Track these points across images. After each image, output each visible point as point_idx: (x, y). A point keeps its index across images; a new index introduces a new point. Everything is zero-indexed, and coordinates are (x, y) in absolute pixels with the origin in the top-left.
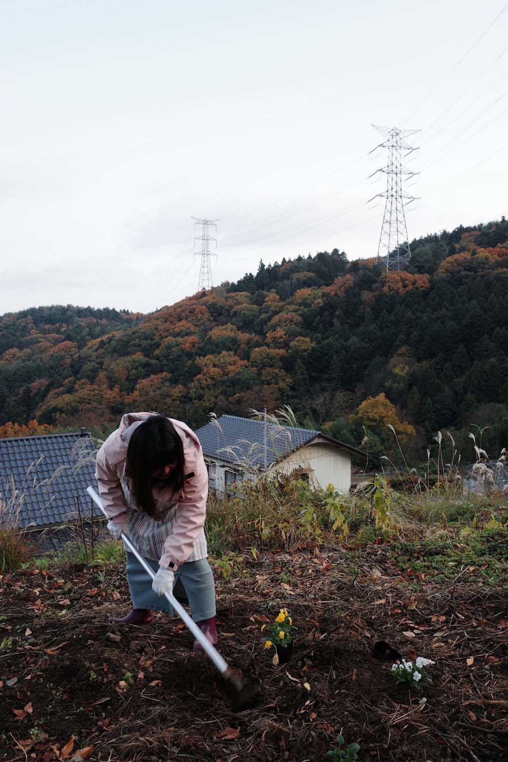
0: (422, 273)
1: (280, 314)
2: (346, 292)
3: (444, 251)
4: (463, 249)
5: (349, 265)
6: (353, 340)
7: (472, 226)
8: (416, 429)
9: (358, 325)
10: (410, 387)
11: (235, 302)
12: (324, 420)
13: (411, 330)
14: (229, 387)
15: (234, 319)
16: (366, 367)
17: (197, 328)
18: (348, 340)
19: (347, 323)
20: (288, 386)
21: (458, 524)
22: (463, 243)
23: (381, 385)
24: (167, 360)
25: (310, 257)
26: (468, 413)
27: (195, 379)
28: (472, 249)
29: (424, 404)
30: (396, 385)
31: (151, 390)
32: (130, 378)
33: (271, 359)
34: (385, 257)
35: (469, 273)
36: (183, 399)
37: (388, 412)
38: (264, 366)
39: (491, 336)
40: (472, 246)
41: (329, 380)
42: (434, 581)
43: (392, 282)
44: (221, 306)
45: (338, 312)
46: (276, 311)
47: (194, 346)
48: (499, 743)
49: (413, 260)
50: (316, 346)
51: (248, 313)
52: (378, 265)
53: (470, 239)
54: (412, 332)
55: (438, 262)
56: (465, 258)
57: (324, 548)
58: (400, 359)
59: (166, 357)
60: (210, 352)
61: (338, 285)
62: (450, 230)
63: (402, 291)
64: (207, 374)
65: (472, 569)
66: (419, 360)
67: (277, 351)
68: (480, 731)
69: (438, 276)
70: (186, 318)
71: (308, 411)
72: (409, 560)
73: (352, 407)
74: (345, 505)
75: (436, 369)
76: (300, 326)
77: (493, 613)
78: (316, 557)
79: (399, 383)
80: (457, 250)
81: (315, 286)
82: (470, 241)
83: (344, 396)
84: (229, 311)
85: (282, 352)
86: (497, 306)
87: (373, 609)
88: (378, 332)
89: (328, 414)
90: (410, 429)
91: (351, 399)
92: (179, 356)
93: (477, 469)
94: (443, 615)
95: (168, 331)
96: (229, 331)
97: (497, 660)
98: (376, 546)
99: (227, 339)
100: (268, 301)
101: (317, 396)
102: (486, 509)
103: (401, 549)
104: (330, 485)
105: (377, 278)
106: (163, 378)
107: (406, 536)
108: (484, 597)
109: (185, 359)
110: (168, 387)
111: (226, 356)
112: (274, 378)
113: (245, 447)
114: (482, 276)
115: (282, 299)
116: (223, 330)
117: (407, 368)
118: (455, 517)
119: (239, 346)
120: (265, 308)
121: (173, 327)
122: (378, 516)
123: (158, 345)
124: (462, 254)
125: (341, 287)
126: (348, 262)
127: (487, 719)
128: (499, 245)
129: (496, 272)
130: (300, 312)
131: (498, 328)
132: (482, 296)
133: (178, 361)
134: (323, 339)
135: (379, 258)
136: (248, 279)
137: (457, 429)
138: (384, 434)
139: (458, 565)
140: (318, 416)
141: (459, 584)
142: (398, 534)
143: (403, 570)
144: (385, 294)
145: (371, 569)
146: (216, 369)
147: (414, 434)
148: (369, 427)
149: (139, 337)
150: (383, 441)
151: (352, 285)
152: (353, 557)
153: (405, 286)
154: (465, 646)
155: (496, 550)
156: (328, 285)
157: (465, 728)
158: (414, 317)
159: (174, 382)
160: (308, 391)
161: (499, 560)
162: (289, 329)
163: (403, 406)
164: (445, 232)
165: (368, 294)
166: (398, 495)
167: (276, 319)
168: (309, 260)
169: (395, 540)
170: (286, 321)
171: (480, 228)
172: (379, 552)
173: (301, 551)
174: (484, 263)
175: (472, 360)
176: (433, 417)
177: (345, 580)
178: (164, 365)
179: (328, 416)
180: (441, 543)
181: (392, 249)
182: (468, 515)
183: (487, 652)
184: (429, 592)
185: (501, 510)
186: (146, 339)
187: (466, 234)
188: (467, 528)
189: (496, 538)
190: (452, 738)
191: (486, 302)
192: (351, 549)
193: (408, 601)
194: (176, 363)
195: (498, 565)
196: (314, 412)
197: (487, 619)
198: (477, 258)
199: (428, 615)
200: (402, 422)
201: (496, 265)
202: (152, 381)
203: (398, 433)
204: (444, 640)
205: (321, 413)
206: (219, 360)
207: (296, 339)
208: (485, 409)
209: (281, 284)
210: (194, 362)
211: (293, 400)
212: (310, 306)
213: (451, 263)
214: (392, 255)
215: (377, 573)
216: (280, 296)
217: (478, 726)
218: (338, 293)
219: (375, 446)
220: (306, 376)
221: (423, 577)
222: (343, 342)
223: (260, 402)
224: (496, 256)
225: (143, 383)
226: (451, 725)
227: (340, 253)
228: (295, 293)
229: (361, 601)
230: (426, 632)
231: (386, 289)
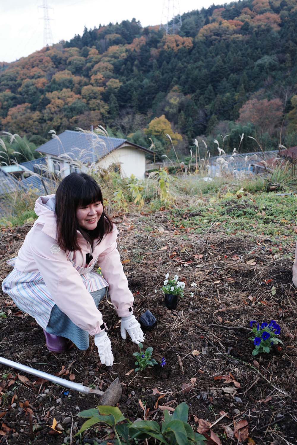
0: (188, 37)
1: (99, 63)
2: (141, 49)
3: (202, 21)
4: (214, 20)
5: (143, 30)
6: (146, 81)
7: (220, 5)
8: (182, 136)
9: (148, 71)
10: (179, 111)
11: (69, 54)
12: (129, 132)
13: (181, 75)
14: (69, 112)
15: (69, 67)
16: (154, 98)
17: (45, 73)
18: (143, 81)
19: (142, 70)
20: (106, 111)
21: (208, 195)
22: (214, 16)
23: (163, 110)
24: (27, 95)
25: (117, 24)
26: (212, 127)
27: (46, 107)
28: (219, 21)
29: (188, 122)
30: (171, 110)
31: (19, 115)
32: (4, 107)
33: (95, 94)
34: (166, 25)
35: (217, 37)
36: (40, 121)
37: (166, 126)
38: (91, 98)
39: (227, 79)
40: (220, 18)
41: (131, 107)
42: (195, 232)
43: (170, 42)
44: (60, 57)
45: (136, 62)
46: (96, 61)
47: (44, 85)
48: (236, 335)
49: (183, 28)
50: (123, 85)
51: (78, 63)
52: (161, 30)
53: (218, 13)
54: (182, 76)
55: (198, 29)
56: (215, 27)
57: (129, 216)
58: (174, 93)
59: (27, 92)
60: (55, 89)
61: (136, 43)
62: (207, 8)
63: (176, 49)
64: (55, 104)
65: (217, 223)
66: (185, 94)
67: (99, 88)
68: (225, 328)
69: (198, 39)
70: (37, 66)
71: (119, 127)
72: (181, 220)
73: (145, 124)
74: (141, 186)
75: (195, 100)
76: (112, 71)
77: (230, 251)
78: (125, 221)
79: (173, 109)
80: (210, 21)
81: (121, 44)
82: (218, 15)
83: (141, 117)
84: (65, 61)
85: (101, 89)
86: (232, 59)
87: (160, 253)
88: (161, 77)
89: (131, 128)
90: (179, 137)
91: (145, 119)
92: (35, 92)
93: (219, 161)
94: (201, 254)
95: (26, 75)
96: (66, 75)
97: (232, 279)
98: (161, 212)
99: (66, 80)
100: (90, 55)
101: (124, 117)
102: (224, 186)
103: (176, 213)
104: (132, 175)
105: (160, 39)
106: (26, 107)
107: (179, 204)
108: (225, 242)
109: (39, 94)
110: (30, 113)
111: (66, 92)
112: (97, 106)
113: (77, 153)
114: (224, 40)
115: (100, 53)
116: (63, 74)
117: (178, 99)
118: (206, 191)
119: (74, 85)
120: (89, 59)
121: (29, 72)
122: (162, 194)
123: (20, 85)
124: (213, 24)
125: (138, 45)
126: (142, 28)
127: (229, 320)
128: (236, 18)
129: (233, 36)
130: (112, 62)
131: (232, 74)
132: (223, 53)
133: (34, 95)
134: (127, 80)
135: (162, 25)
136: (77, 38)
137: (206, 136)
138: (164, 140)
139: (209, 222)
140: (125, 129)
141: (210, 234)
142: (174, 204)
143: (177, 226)
144: (165, 50)
145: (158, 227)
146: (60, 101)
147: (182, 140)
148: (156, 136)
149: (7, 79)
150: (163, 144)
151: (145, 44)
152: (147, 220)
153: (178, 45)
154: (214, 273)
155: (231, 212)
156: (129, 43)
157: (216, 327)
158: (183, 66)
159: (33, 109)
160: (119, 114)
161: (233, 217)
162: (105, 74)
163: (176, 123)
164: (203, 8)
165: (155, 50)
166: (174, 179)
167: (96, 67)
168: (117, 25)
169: (172, 208)
170: (103, 68)
171: (225, 6)
172: (163, 216)
173: (115, 218)
174: (226, 31)
175: (216, 94)
176: (193, 129)
177: (142, 236)
178: (26, 98)
179: (131, 130)
180: (199, 208)
181: (170, 19)
182: (214, 190)
183: (227, 275)
184: (193, 240)
185: (233, 186)
186: (12, 80)
187: (216, 10)
188: (214, 197)
189: (230, 203)
190: (208, 334)
191: (226, 57)
192: (145, 215)
193: (180, 247)
194: (33, 97)
195: (232, 221)
196: (123, 127)
197: (226, 255)
198: (222, 27)
199: (192, 255)
200: (174, 133)
201: (233, 32)
202: (19, 109)
203: (173, 139)
204: (202, 269)
205: (127, 128)
206: (61, 95)
207: (110, 80)
208: (222, 124)
209: (99, 42)
210: (45, 96)
211: (110, 120)
212: (118, 58)
213: (206, 30)
214: (170, 24)
215: (161, 230)
216: (99, 51)
217: (223, 325)
218: (136, 50)
219: (159, 147)
220: (117, 105)
221: (189, 230)
222: (140, 83)
223: (89, 122)
224: (234, 26)
225: (13, 111)
226: (207, 326)
227: (137, 21)
228: (108, 49)
229: (152, 249)
230: (192, 265)
231: (166, 47)
